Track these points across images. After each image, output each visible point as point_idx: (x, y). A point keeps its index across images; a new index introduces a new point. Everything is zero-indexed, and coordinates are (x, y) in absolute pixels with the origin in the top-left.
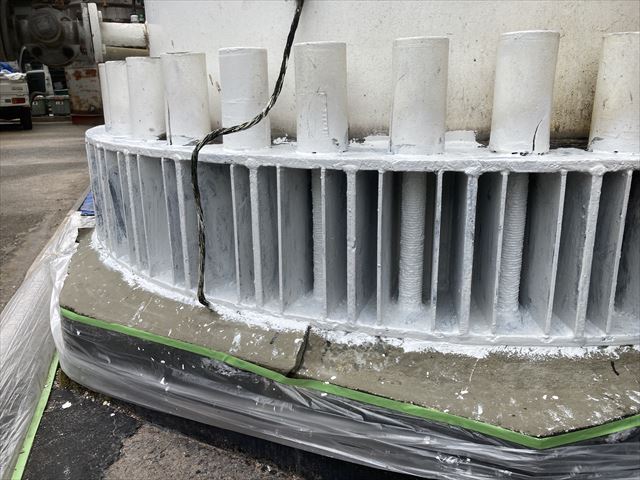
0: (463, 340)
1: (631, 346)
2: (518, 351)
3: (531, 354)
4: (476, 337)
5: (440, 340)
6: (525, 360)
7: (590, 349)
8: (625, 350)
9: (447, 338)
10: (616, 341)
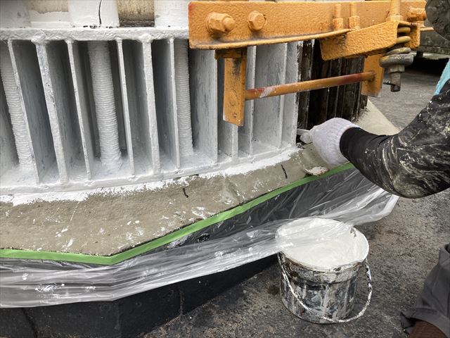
0: (65, 188)
1: (197, 175)
2: (112, 190)
3: (122, 192)
4: (76, 185)
5: (45, 191)
6: (118, 197)
7: (168, 181)
8: (193, 178)
9: (51, 189)
10: (186, 173)
